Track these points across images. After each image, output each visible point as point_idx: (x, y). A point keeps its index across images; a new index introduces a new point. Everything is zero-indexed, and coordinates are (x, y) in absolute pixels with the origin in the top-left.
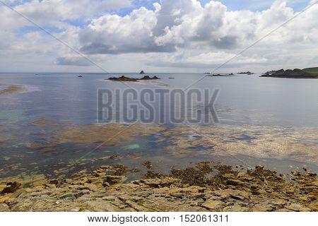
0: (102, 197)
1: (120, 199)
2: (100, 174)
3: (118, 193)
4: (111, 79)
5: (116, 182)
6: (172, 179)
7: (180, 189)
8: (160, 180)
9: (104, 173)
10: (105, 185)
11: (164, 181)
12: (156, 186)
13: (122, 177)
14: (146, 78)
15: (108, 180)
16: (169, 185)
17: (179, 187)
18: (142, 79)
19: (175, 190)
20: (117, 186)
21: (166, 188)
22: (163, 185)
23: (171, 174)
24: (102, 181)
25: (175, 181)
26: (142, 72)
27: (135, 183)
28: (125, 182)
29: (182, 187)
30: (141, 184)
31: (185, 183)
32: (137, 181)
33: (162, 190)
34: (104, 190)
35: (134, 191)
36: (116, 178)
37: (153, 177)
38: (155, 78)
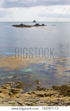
0: (7, 101)
1: (18, 103)
2: (7, 87)
3: (18, 99)
4: (14, 26)
5: (17, 93)
6: (52, 92)
7: (58, 98)
8: (44, 92)
9: (9, 87)
10: (10, 94)
11: (47, 93)
12: (42, 96)
13: (21, 89)
14: (37, 25)
15: (12, 91)
16: (50, 95)
17: (57, 97)
18: (34, 26)
19: (54, 99)
20: (17, 95)
21: (48, 97)
22: (46, 96)
23: (52, 88)
24: (8, 92)
25: (54, 93)
26: (34, 21)
27: (29, 94)
28: (22, 93)
29: (59, 97)
30: (32, 94)
31: (61, 95)
32: (30, 92)
33: (45, 98)
34: (9, 97)
35: (28, 98)
36: (17, 90)
37: (40, 90)
38: (43, 25)
